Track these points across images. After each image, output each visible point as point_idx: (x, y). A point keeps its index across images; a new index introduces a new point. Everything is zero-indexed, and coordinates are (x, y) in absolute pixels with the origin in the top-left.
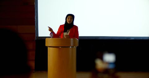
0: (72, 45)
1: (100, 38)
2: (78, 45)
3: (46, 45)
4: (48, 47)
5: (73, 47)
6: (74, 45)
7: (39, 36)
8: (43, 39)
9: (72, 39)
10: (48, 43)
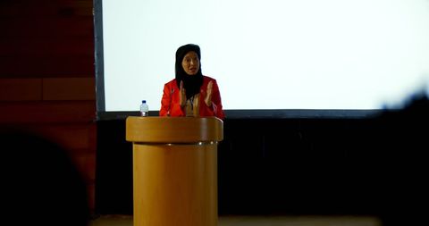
0: (204, 136)
1: (290, 116)
2: (222, 138)
3: (128, 139)
4: (134, 146)
5: (206, 143)
6: (211, 137)
7: (107, 110)
8: (120, 119)
9: (204, 119)
10: (134, 132)
